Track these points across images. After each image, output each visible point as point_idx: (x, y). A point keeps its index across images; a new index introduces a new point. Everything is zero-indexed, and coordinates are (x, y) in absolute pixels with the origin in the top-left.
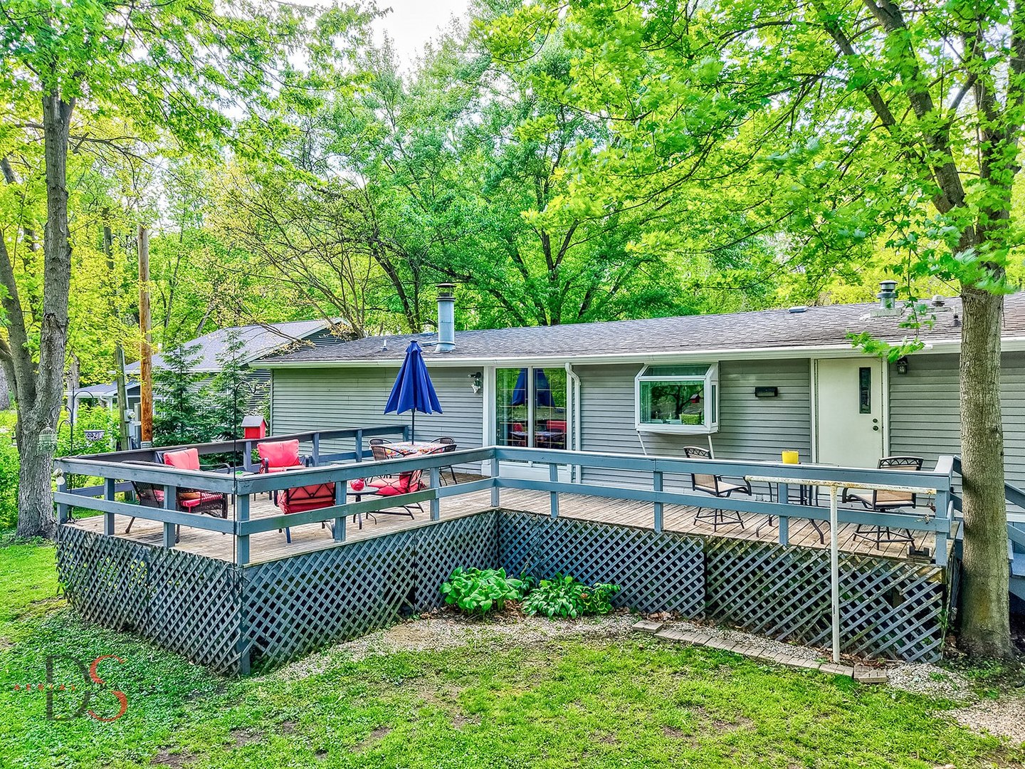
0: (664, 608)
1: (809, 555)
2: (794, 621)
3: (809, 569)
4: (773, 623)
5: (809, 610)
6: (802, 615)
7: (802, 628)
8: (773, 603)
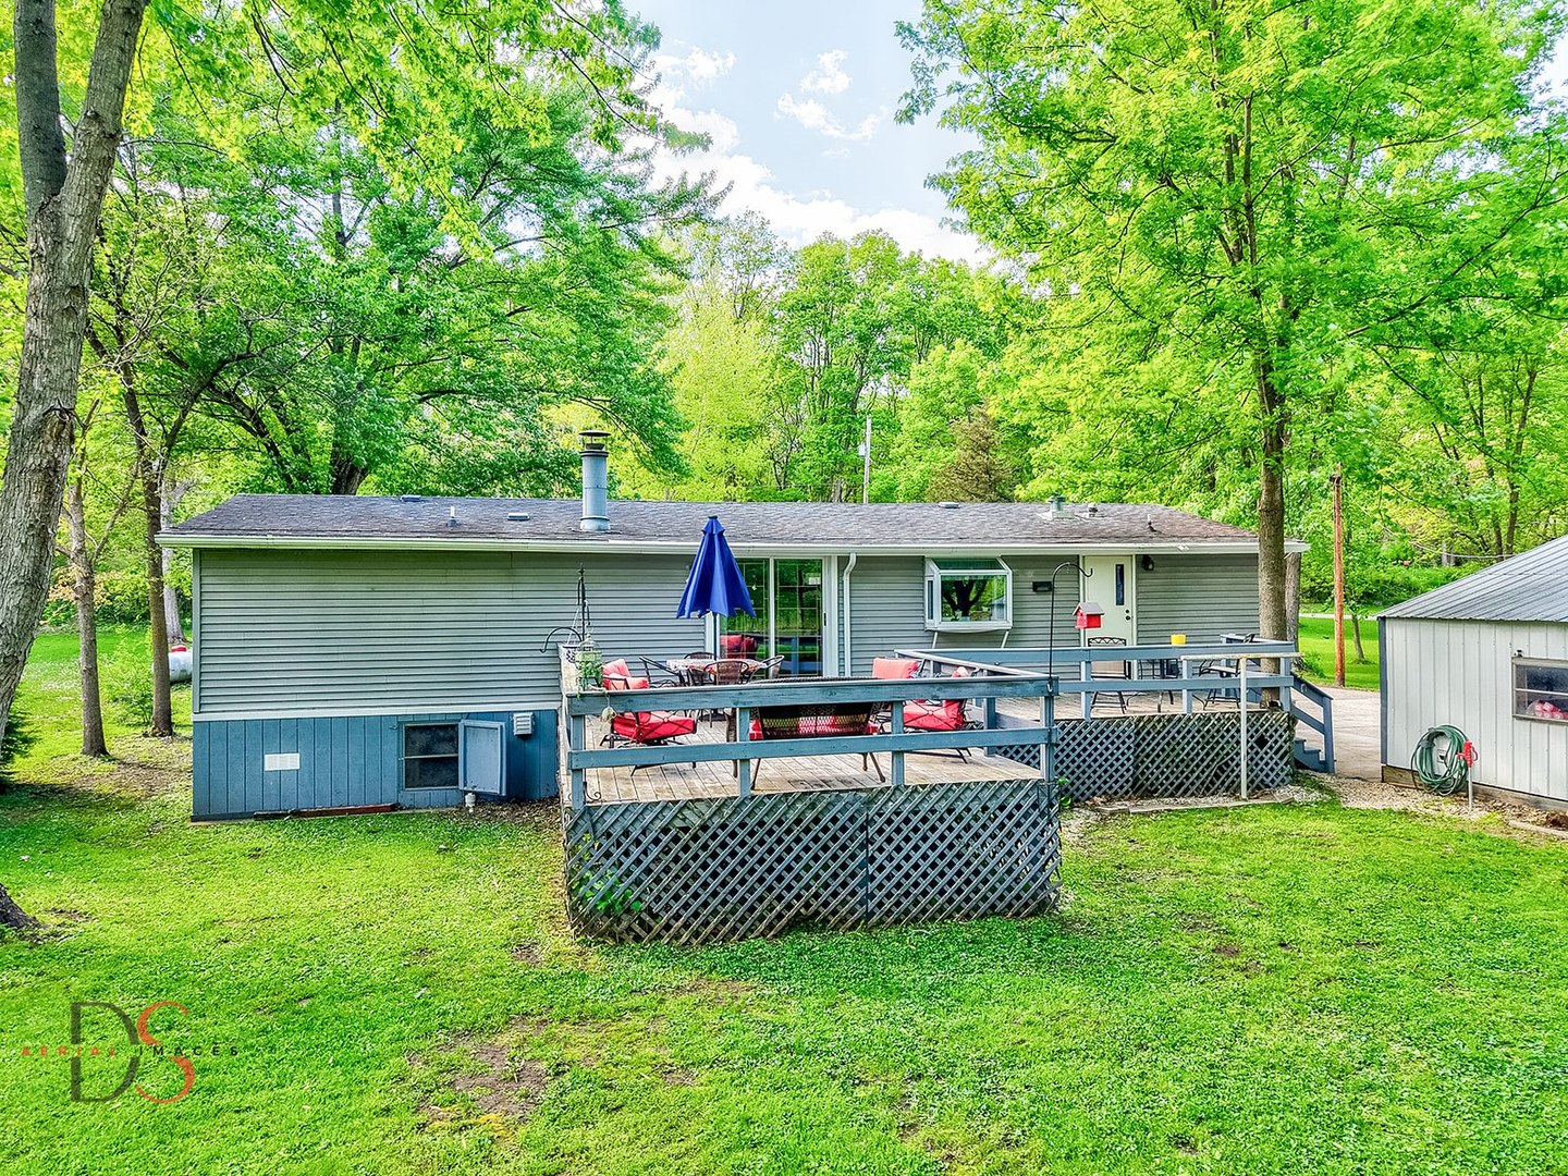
0: (1094, 794)
1: (1209, 720)
2: (1198, 778)
3: (1208, 731)
4: (1182, 784)
5: (1208, 766)
6: (1203, 772)
7: (1202, 784)
8: (1182, 766)
